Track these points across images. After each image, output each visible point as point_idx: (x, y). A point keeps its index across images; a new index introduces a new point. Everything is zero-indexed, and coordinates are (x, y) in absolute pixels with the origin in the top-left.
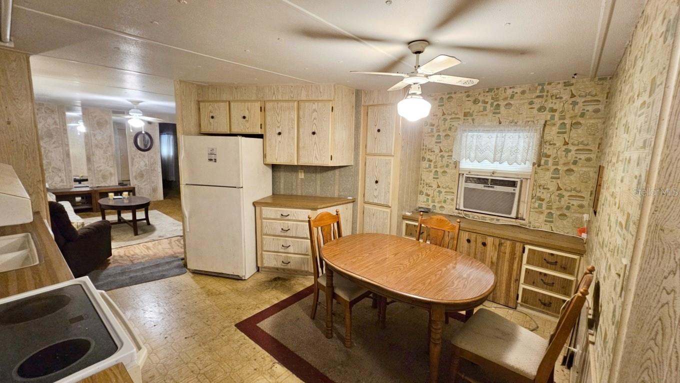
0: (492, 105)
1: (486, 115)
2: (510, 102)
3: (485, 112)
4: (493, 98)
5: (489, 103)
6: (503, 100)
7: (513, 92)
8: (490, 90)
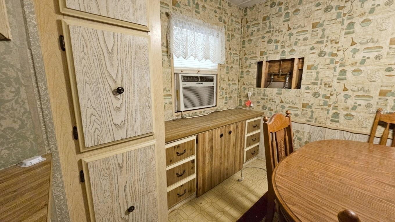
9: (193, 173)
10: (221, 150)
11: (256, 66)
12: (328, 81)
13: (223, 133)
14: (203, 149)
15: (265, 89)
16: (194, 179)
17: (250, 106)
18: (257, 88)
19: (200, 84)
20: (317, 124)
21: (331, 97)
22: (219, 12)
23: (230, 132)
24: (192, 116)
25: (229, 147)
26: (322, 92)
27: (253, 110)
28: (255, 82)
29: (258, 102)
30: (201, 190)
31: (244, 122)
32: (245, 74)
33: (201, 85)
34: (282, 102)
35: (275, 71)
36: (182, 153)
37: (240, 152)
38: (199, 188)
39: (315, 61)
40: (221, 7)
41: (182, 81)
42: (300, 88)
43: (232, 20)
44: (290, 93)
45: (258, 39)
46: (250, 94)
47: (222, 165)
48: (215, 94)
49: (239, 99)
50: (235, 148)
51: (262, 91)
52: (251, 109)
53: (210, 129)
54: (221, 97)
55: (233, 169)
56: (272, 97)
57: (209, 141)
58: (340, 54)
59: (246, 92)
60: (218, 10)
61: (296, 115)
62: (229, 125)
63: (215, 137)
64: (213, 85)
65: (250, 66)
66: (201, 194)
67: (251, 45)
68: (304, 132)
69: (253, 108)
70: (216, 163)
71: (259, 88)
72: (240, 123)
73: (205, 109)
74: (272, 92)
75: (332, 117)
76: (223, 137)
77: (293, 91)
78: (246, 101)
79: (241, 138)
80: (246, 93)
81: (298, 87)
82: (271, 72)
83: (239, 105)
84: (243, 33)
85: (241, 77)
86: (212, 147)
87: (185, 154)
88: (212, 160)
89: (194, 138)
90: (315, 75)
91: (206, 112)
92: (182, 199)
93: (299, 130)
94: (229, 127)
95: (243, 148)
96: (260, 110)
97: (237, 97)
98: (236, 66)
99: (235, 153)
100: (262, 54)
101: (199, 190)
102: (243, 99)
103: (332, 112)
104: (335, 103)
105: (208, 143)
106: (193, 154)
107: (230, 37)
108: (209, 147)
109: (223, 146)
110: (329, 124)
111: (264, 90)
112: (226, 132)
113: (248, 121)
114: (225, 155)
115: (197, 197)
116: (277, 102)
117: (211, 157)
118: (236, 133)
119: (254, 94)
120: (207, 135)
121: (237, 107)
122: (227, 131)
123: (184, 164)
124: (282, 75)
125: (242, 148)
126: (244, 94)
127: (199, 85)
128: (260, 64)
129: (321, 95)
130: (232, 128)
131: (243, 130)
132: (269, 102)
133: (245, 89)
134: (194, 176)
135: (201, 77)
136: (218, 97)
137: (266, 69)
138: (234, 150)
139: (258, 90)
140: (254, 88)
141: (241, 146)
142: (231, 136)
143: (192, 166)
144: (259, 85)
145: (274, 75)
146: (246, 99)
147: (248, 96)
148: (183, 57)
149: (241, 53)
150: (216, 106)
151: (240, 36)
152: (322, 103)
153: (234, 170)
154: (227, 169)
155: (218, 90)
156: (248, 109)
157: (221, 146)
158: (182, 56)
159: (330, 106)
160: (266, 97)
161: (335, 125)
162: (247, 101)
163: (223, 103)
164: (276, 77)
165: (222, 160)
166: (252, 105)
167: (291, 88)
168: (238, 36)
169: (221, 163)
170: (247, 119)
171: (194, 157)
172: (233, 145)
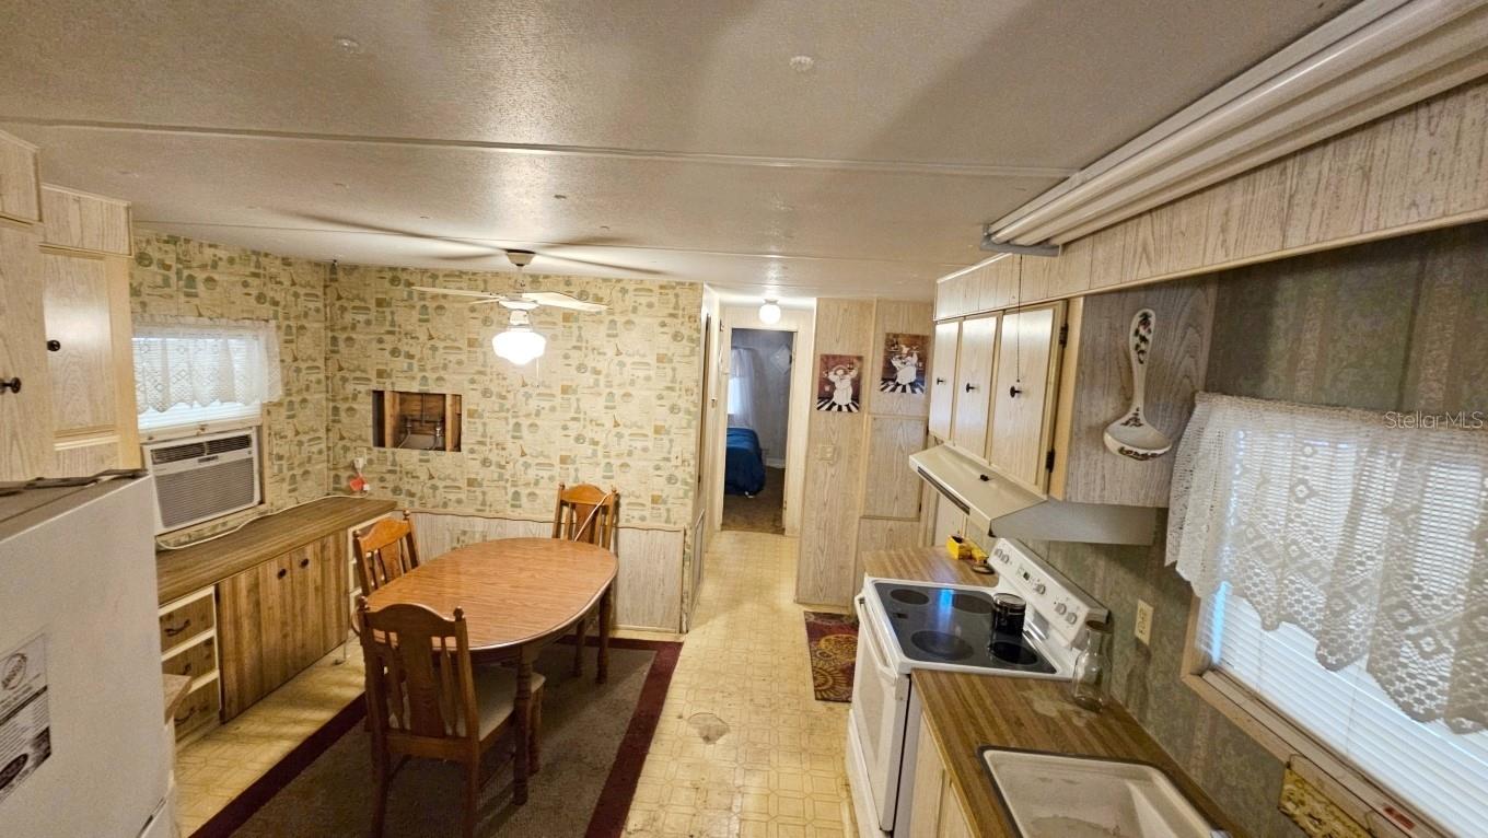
0: (179, 273)
1: (171, 297)
2: (212, 275)
3: (167, 290)
4: (178, 260)
5: (174, 269)
6: (199, 267)
7: (215, 256)
8: (173, 240)
9: (211, 668)
10: (283, 606)
11: (370, 399)
12: (500, 439)
13: (286, 567)
14: (235, 610)
15: (396, 450)
16: (215, 681)
17: (362, 491)
18: (376, 449)
19: (208, 459)
20: (493, 514)
21: (508, 467)
22: (255, 284)
23: (305, 563)
24: (186, 543)
25: (305, 596)
26: (493, 457)
27: (371, 498)
28: (369, 433)
29: (382, 480)
30: (234, 706)
31: (342, 534)
32: (343, 414)
33: (212, 463)
34: (431, 477)
35: (414, 413)
36: (180, 626)
37: (339, 600)
38: (227, 701)
39: (478, 405)
40: (261, 271)
41: (154, 463)
42: (459, 450)
43: (296, 295)
44: (444, 459)
45: (370, 341)
46: (361, 463)
47: (290, 639)
48: (256, 476)
49: (332, 473)
50: (323, 595)
51: (389, 454)
52: (365, 496)
53: (248, 566)
54: (278, 478)
55: (322, 644)
56: (409, 468)
57: (249, 591)
58: (510, 396)
59: (350, 456)
60: (250, 280)
61: (459, 502)
62: (301, 548)
63: (265, 580)
64: (248, 456)
65: (355, 397)
66: (234, 713)
67: (354, 350)
68: (474, 532)
69: (371, 494)
70: (272, 637)
71: (382, 449)
72: (331, 538)
73: (227, 519)
74: (409, 457)
75: (513, 500)
76: (285, 577)
77: (449, 455)
78: (350, 478)
79: (338, 570)
80: (349, 460)
81: (457, 448)
82: (407, 413)
83: (335, 489)
84: (332, 317)
85: (334, 421)
86: (258, 604)
87: (188, 629)
88: (259, 631)
89: (210, 590)
90: (481, 429)
91: (230, 525)
92: (185, 729)
93: (467, 529)
94: (303, 551)
95: (347, 592)
96: (389, 496)
97: (325, 470)
98: (318, 397)
99: (324, 608)
100: (380, 374)
101: (229, 705)
102: (344, 474)
103: (511, 491)
104: (513, 475)
105: (248, 596)
106: (208, 627)
107: (290, 336)
108: (248, 604)
109: (289, 598)
110: (509, 512)
111: (393, 453)
112: (294, 563)
113: (351, 530)
114: (294, 615)
115: (224, 723)
116: (422, 478)
117: (258, 625)
118: (323, 561)
119: (370, 462)
120: (244, 580)
121: (328, 494)
122: (297, 559)
123: (186, 652)
124: (427, 422)
125: (343, 590)
126: (343, 463)
127: (206, 464)
128: (379, 396)
129: (494, 463)
130: (309, 553)
131: (343, 552)
132: (405, 479)
133: (346, 449)
134: (215, 675)
135: (210, 443)
136: (267, 481)
137: (393, 407)
138: (320, 601)
139: (379, 452)
140: (369, 449)
141: (338, 589)
142: (310, 572)
143: (206, 653)
144: (380, 442)
145: (413, 421)
146: (350, 473)
147: (357, 466)
148: (158, 410)
149: (329, 363)
150: (262, 502)
151: (322, 325)
152: (496, 476)
153: (325, 648)
154: (303, 646)
155: (267, 463)
156: (358, 496)
157: (283, 597)
158: (154, 407)
159: (507, 481)
160: (398, 468)
161: (516, 513)
162: (355, 478)
163: (285, 493)
164: (417, 424)
165: (289, 628)
166: (367, 487)
167: (444, 449)
168: (316, 325)
169: (285, 636)
170: (350, 526)
171: (212, 633)
172: (316, 589)
